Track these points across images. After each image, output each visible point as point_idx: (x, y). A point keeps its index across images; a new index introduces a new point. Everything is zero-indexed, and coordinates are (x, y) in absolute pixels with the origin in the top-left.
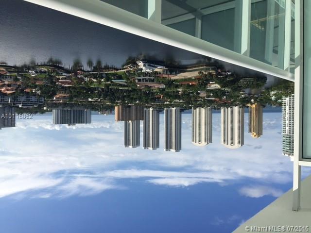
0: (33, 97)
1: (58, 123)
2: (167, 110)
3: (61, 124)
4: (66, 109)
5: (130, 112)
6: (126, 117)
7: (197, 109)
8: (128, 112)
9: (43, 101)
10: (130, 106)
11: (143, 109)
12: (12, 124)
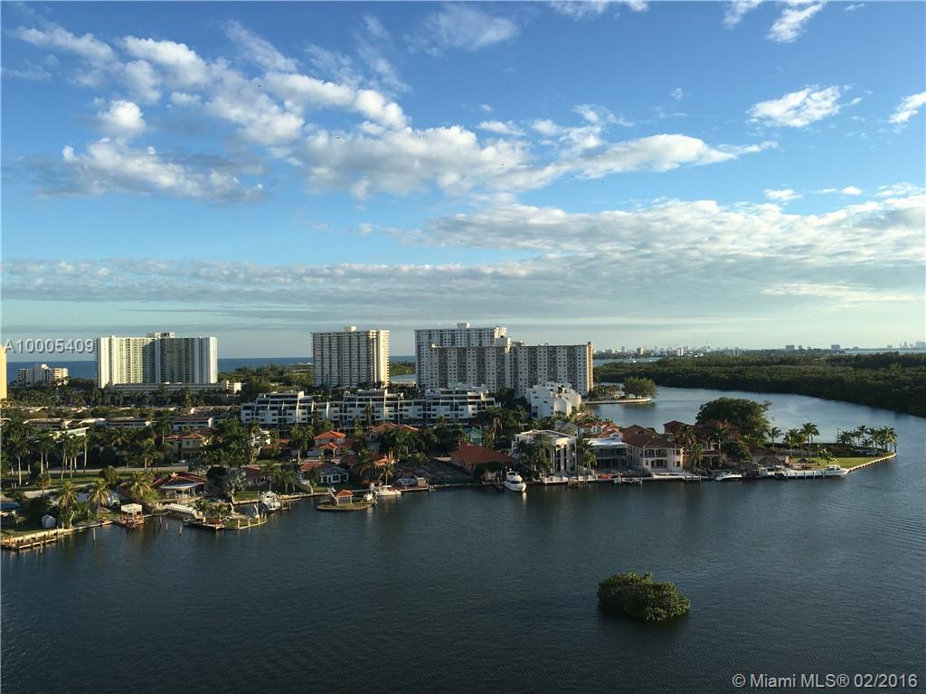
0: (269, 420)
1: (201, 341)
3: (193, 339)
4: (179, 385)
12: (320, 340)
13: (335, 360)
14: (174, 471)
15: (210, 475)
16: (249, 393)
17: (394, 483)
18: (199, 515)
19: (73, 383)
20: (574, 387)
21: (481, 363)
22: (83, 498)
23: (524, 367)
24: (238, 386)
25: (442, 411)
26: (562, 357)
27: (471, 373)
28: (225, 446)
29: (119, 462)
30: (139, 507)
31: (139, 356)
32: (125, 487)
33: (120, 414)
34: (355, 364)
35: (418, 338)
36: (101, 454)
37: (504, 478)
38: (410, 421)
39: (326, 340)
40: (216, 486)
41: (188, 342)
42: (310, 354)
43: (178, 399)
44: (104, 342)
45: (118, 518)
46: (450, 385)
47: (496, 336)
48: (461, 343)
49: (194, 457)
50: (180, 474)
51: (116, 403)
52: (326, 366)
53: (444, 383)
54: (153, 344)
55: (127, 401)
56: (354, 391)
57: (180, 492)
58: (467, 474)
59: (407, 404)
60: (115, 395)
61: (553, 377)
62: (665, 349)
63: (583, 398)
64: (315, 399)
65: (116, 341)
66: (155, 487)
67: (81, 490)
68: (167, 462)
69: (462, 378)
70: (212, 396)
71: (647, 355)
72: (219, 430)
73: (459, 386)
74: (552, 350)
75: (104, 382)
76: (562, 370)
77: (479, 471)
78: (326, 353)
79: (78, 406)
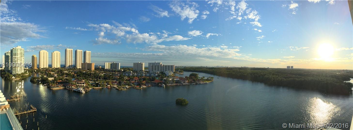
0: (127, 75)
2: (71, 67)
4: (115, 69)
5: (88, 67)
6: (90, 65)
7: (58, 67)
8: (89, 67)
9: (124, 74)
10: (88, 69)
11: (82, 68)
12: (134, 64)
13: (137, 67)
14: (114, 81)
15: (119, 82)
16: (124, 71)
17: (145, 85)
18: (117, 88)
19: (102, 68)
20: (172, 71)
21: (158, 68)
22: (103, 83)
23: (165, 68)
24: (123, 70)
25: (152, 75)
26: (170, 67)
27: (157, 69)
28: (121, 78)
29: (107, 79)
30: (110, 86)
31: (110, 65)
32: (108, 83)
33: (107, 73)
34: (139, 68)
35: (149, 64)
36: (105, 78)
37: (162, 85)
38: (147, 76)
39: (135, 64)
40: (120, 84)
41: (116, 64)
42: (133, 66)
43: (115, 71)
44: (106, 63)
45: (107, 87)
46: (154, 71)
47: (160, 64)
48: (155, 65)
49: (117, 80)
50: (115, 82)
51: (107, 71)
52: (135, 68)
53: (153, 71)
54: (112, 63)
55: (108, 71)
56: (139, 72)
57: (115, 84)
58: (156, 84)
59: (147, 74)
60: (107, 70)
61: (169, 70)
62: (185, 66)
63: (173, 73)
64: (134, 72)
65: (107, 63)
66: (112, 83)
67: (103, 82)
68: (113, 80)
69: (155, 70)
70: (119, 71)
71: (182, 67)
72: (120, 76)
73: (155, 71)
74: (169, 66)
75: (106, 68)
76: (170, 69)
77: (158, 84)
78: (135, 66)
79: (103, 71)
